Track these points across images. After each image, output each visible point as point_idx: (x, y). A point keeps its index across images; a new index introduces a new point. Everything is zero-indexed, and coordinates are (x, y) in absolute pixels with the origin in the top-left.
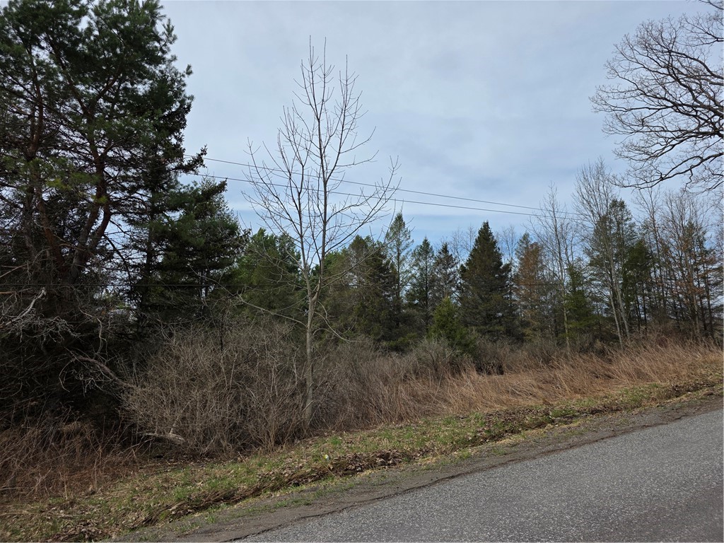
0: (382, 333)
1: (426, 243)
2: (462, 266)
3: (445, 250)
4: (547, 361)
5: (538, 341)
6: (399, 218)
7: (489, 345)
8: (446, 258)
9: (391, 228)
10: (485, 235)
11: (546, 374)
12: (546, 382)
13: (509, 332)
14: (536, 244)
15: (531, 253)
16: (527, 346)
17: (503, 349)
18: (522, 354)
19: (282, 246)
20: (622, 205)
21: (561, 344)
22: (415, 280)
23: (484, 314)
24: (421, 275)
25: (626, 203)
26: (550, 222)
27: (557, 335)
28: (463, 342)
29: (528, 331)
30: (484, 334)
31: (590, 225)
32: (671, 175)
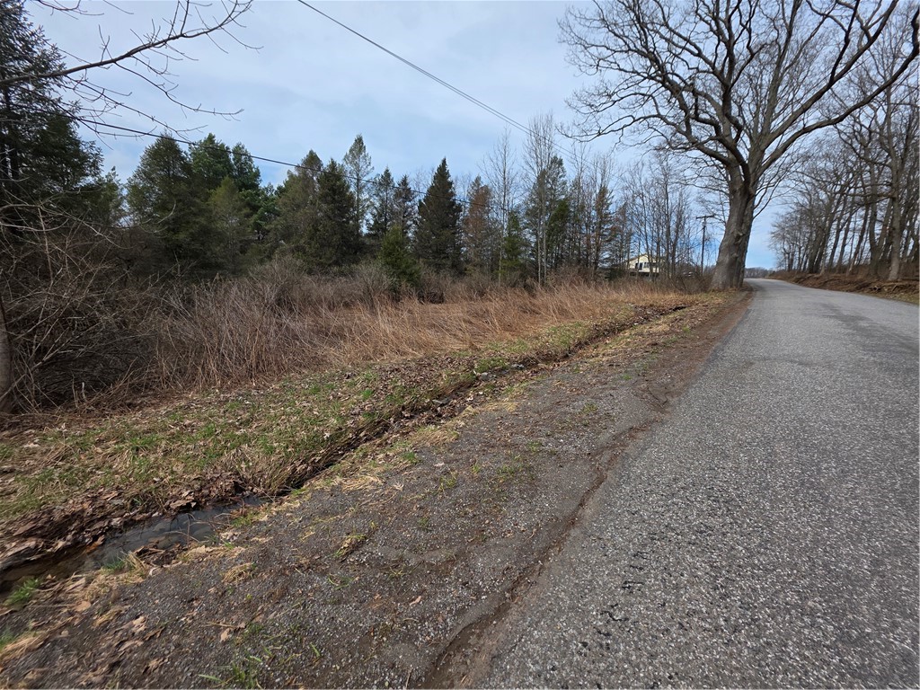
0: (334, 258)
1: (387, 174)
2: (420, 200)
3: (404, 182)
4: (482, 294)
5: (476, 275)
6: (359, 141)
7: (434, 277)
8: (405, 192)
9: (351, 151)
10: (442, 174)
11: (478, 305)
12: (476, 315)
13: (454, 266)
14: (486, 187)
15: (481, 196)
16: (467, 279)
17: (446, 281)
18: (461, 287)
19: (238, 160)
20: (560, 163)
21: (494, 279)
22: (375, 211)
23: (435, 248)
24: (381, 205)
25: (564, 162)
26: (500, 164)
27: (492, 271)
28: (408, 271)
29: (469, 267)
30: (430, 265)
31: (533, 177)
32: (607, 131)
